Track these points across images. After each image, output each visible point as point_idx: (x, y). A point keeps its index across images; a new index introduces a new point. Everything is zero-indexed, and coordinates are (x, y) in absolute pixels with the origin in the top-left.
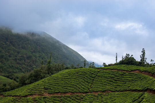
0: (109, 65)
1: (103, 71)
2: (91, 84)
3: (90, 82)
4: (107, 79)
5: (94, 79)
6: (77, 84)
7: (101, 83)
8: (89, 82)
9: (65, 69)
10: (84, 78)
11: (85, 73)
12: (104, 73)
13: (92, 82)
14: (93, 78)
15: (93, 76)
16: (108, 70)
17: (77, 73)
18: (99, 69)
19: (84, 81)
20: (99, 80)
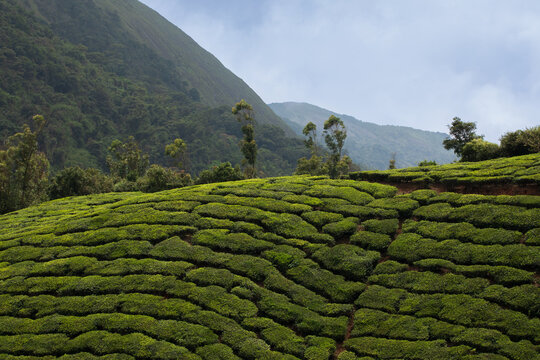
0: (515, 145)
1: (446, 210)
2: (329, 343)
3: (318, 319)
4: (495, 291)
5: (358, 285)
6: (192, 348)
7: (439, 326)
8: (309, 318)
9: (55, 194)
10: (260, 279)
11: (266, 228)
12: (464, 229)
13: (342, 321)
14: (349, 276)
15: (353, 256)
16: (501, 197)
17: (183, 235)
18: (404, 183)
19: (262, 313)
20: (413, 300)
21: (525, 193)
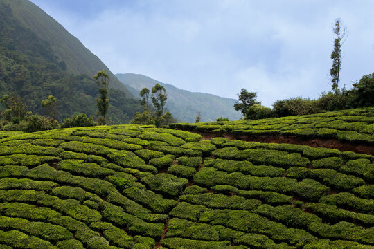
0: (283, 109)
1: (235, 152)
2: (150, 241)
3: (143, 224)
4: (264, 208)
5: (172, 202)
6: (54, 242)
7: (226, 232)
8: (137, 223)
10: (104, 195)
11: (110, 160)
12: (247, 165)
13: (160, 226)
14: (166, 195)
15: (169, 182)
16: (272, 144)
17: (51, 163)
18: (207, 132)
19: (104, 219)
20: (209, 213)
21: (288, 142)
